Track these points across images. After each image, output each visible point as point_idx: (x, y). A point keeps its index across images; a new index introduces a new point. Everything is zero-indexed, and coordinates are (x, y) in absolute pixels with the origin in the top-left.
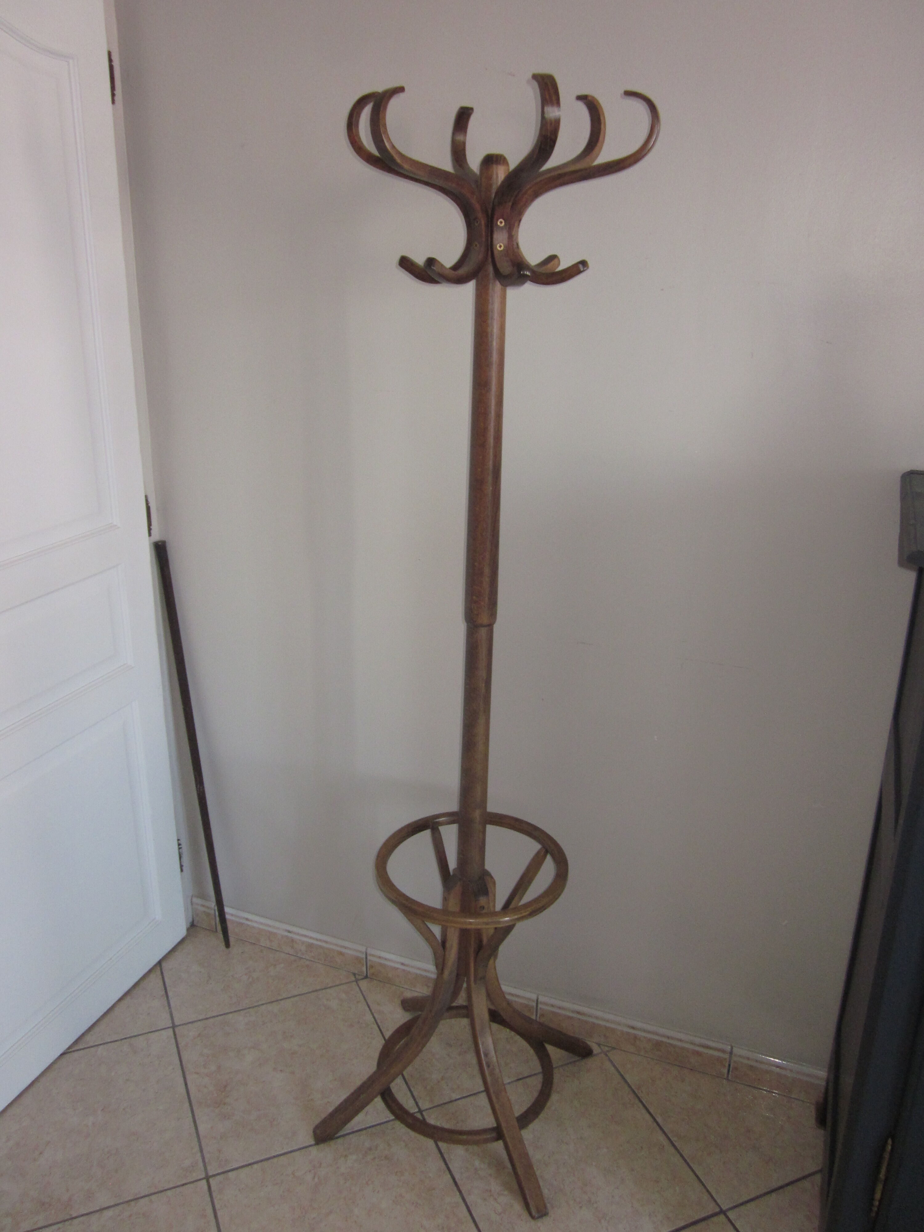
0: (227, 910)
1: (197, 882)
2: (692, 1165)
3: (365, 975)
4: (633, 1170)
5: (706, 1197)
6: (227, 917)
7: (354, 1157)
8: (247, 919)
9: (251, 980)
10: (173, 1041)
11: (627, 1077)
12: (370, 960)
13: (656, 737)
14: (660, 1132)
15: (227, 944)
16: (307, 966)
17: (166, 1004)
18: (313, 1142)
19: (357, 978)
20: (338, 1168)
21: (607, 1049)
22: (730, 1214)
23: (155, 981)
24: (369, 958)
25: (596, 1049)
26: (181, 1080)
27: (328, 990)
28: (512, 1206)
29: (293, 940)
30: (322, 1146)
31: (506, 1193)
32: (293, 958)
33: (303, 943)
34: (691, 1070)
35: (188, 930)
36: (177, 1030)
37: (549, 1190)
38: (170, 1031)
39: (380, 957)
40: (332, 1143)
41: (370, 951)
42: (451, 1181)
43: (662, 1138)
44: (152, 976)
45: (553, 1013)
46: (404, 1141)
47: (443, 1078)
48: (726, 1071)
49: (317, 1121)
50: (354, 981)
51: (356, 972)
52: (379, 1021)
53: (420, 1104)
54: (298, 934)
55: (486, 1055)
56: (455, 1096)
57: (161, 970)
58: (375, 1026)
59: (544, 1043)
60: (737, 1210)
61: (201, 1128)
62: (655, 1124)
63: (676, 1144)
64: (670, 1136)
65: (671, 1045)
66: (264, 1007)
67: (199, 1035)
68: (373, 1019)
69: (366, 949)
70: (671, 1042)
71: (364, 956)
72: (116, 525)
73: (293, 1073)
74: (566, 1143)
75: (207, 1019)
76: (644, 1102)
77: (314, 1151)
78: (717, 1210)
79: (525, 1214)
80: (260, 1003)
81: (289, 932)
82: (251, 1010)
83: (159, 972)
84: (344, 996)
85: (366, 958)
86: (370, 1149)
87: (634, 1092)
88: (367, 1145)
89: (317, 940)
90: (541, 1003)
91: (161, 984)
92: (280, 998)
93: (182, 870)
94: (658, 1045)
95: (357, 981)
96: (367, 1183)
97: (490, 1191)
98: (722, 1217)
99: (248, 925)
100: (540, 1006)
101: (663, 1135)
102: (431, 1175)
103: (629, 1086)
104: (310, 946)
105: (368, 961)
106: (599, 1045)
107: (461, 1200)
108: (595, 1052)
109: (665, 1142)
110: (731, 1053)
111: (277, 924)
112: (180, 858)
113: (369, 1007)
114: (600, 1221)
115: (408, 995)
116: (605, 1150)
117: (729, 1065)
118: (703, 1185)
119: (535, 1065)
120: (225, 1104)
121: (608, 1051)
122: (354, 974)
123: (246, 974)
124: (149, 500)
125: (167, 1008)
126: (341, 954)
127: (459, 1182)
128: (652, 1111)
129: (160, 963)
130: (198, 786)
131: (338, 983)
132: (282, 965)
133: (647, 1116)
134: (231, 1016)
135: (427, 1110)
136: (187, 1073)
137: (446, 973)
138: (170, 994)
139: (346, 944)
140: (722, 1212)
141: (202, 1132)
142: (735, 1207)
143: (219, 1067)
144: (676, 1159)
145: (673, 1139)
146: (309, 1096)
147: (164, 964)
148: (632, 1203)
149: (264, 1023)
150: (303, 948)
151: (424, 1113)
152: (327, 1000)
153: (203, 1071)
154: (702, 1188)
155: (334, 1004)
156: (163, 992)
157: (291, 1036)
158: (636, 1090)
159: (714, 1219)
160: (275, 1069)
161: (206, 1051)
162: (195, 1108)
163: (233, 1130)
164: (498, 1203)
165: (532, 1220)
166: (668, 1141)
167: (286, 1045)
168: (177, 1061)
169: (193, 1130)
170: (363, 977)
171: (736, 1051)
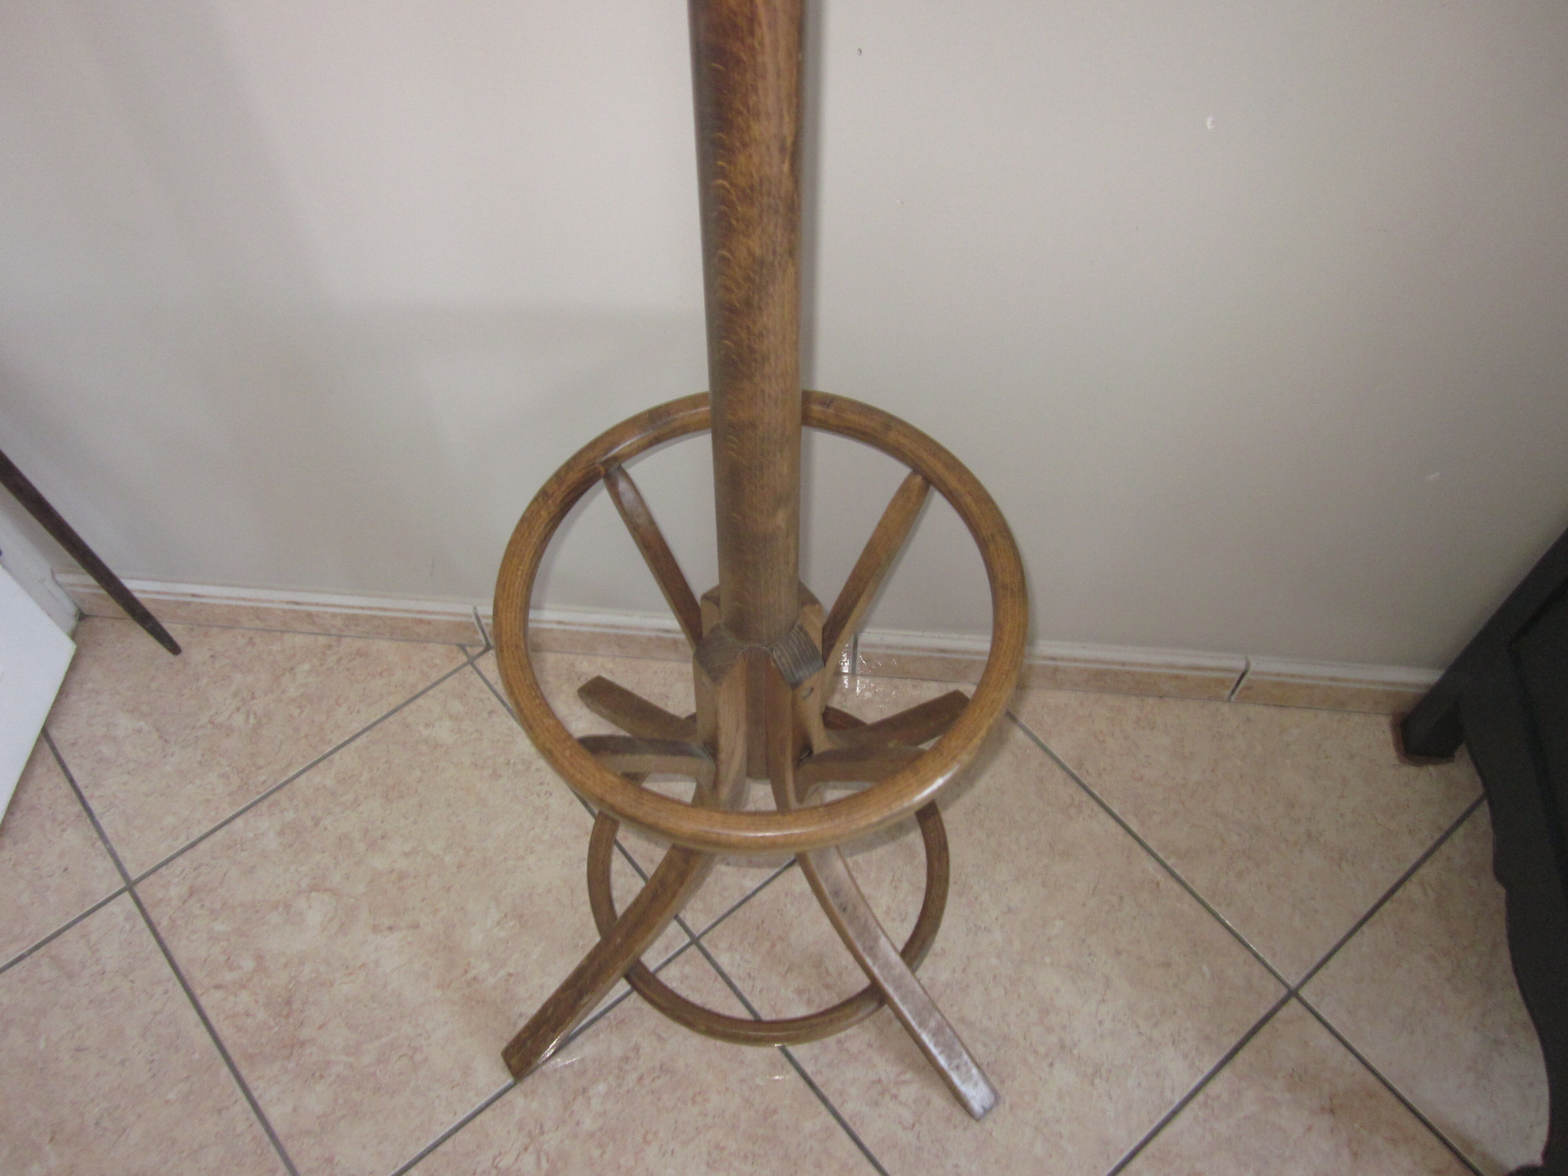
2: (1217, 909)
3: (484, 643)
5: (1258, 969)
7: (602, 1087)
9: (252, 720)
10: (142, 924)
11: (1053, 745)
12: (488, 625)
14: (1144, 853)
15: (174, 649)
16: (359, 653)
17: (94, 832)
18: (510, 1080)
19: (469, 653)
20: (578, 1123)
22: (1303, 993)
23: (50, 782)
24: (484, 621)
26: (192, 1015)
27: (420, 701)
28: (929, 1102)
29: (309, 614)
30: (529, 1081)
31: (908, 1076)
34: (1160, 696)
36: (138, 889)
37: (985, 1045)
38: (127, 900)
42: (802, 1083)
43: (1150, 865)
44: (41, 772)
50: (465, 665)
51: (464, 642)
53: (688, 923)
54: (317, 605)
56: (751, 886)
57: (53, 748)
60: (1315, 978)
61: (274, 1114)
62: (1130, 839)
63: (1178, 871)
64: (1161, 855)
66: (302, 779)
67: (192, 892)
69: (475, 608)
71: (474, 620)
73: (416, 926)
74: (985, 928)
75: (193, 845)
76: (1096, 793)
77: (516, 1097)
78: (1284, 992)
80: (291, 774)
81: (297, 603)
82: (276, 796)
83: (51, 760)
84: (457, 707)
86: (626, 1059)
87: (1074, 777)
88: (617, 1051)
89: (362, 608)
91: (66, 787)
92: (329, 748)
94: (1099, 674)
95: (471, 661)
96: (646, 1142)
97: (879, 1081)
98: (1292, 1007)
101: (1150, 856)
103: (1063, 767)
104: (351, 617)
105: (484, 627)
109: (1160, 876)
110: (1244, 671)
111: (262, 595)
114: (1092, 1083)
116: (1059, 924)
117: (1237, 686)
118: (1246, 946)
120: (302, 1044)
122: (462, 647)
123: (238, 710)
125: (99, 844)
127: (817, 1080)
128: (1116, 811)
129: (45, 732)
131: (435, 677)
133: (1112, 824)
134: (239, 822)
135: (706, 932)
138: (93, 805)
139: (429, 605)
140: (1293, 993)
141: (279, 1128)
142: (1309, 976)
143: (259, 958)
144: (1187, 905)
145: (1170, 862)
146: (466, 972)
147: (54, 733)
148: (1138, 1026)
149: (317, 822)
150: (339, 623)
151: (704, 942)
152: (427, 726)
153: (229, 976)
154: (1246, 954)
155: (443, 732)
156: (79, 807)
157: (383, 837)
158: (1075, 772)
159: (1282, 1014)
160: (376, 929)
161: (219, 927)
162: (244, 1073)
163: (341, 1101)
164: (901, 1103)
165: (973, 1122)
166: (1162, 869)
167: (379, 862)
168: (168, 971)
169: (259, 1127)
170: (481, 649)
171: (1254, 668)
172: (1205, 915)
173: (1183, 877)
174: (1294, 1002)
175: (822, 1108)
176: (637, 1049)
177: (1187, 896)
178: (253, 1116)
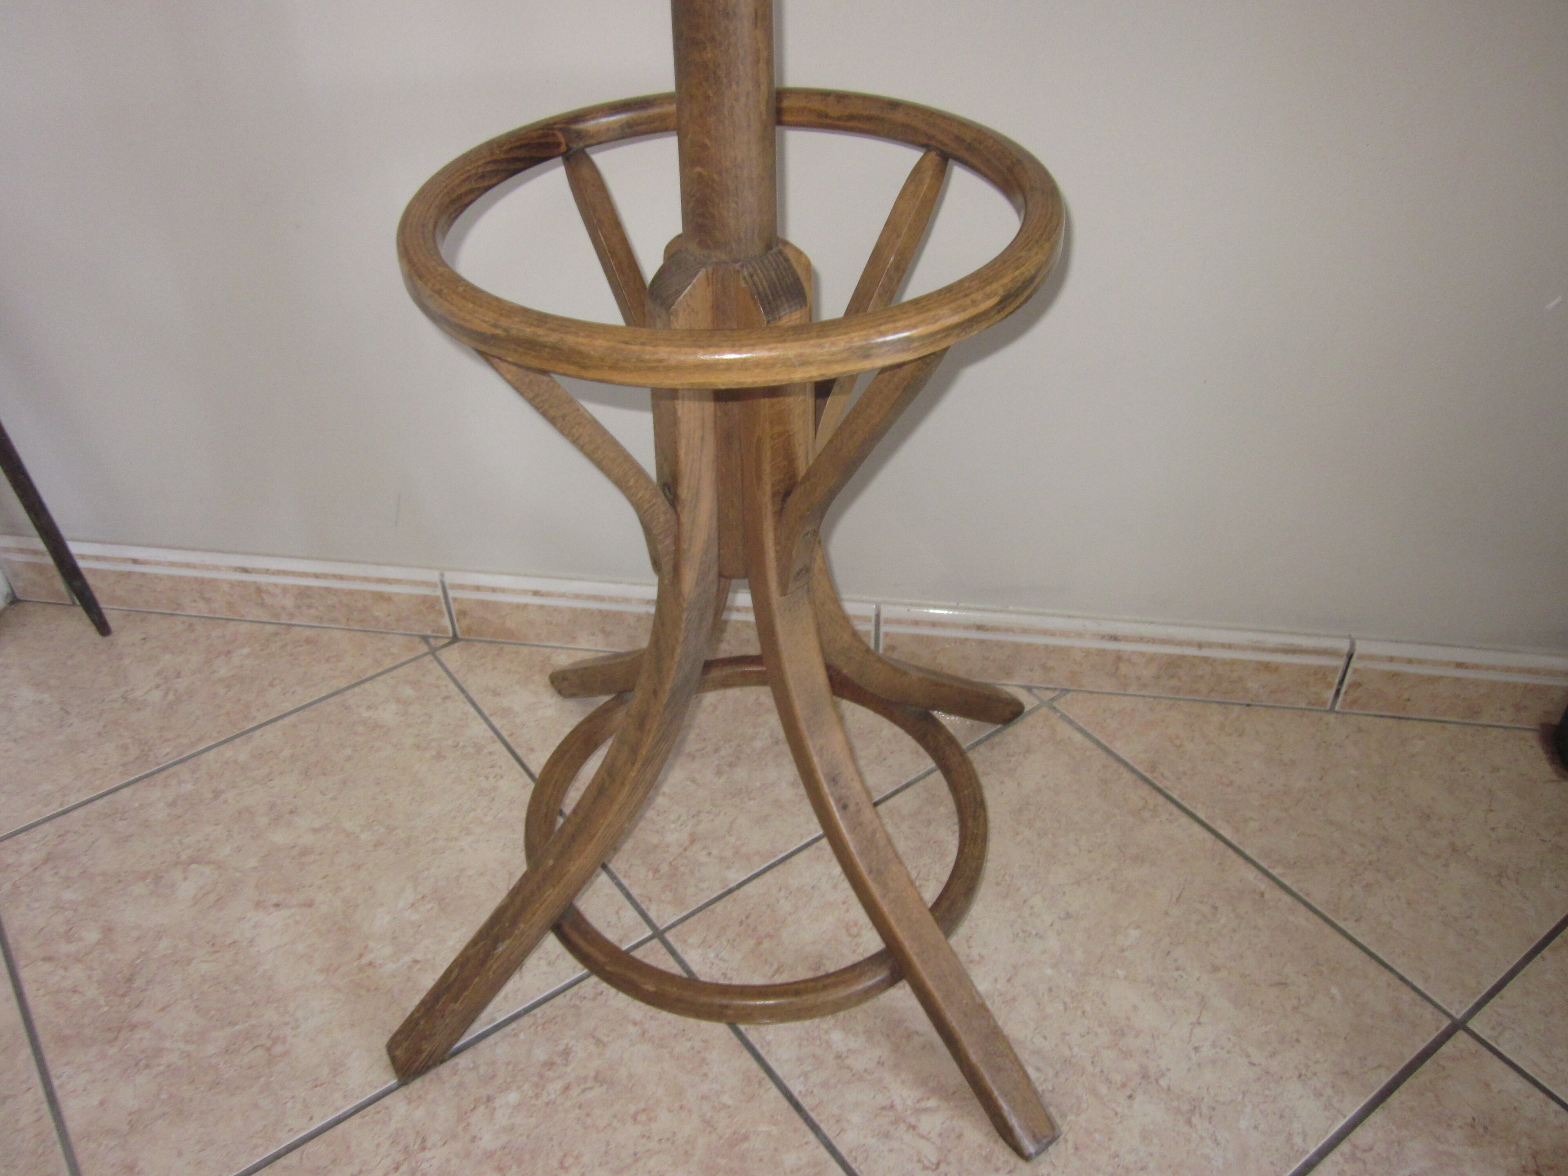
0: (74, 548)
2: (1342, 925)
3: (451, 635)
4: (1216, 969)
5: (1407, 995)
6: (82, 564)
7: (513, 1097)
8: (135, 561)
9: (171, 697)
11: (1120, 747)
12: (455, 599)
14: (1240, 861)
15: (103, 628)
16: (308, 641)
18: (393, 1082)
19: (433, 644)
20: (474, 1139)
21: (1051, 695)
22: (1473, 1025)
24: (451, 594)
25: (1028, 700)
27: (367, 686)
28: (960, 1136)
29: (259, 589)
30: (417, 1084)
31: (932, 1103)
32: (269, 628)
33: (285, 589)
34: (1248, 705)
39: (478, 588)
40: (444, 1070)
41: (451, 578)
42: (785, 1103)
43: (1251, 875)
45: (917, 638)
46: (635, 1024)
47: (693, 840)
48: (1331, 693)
49: (396, 1023)
50: (425, 654)
51: (429, 632)
52: (505, 734)
53: (652, 915)
54: (267, 571)
56: (735, 876)
58: (499, 747)
59: (931, 712)
60: (1486, 1009)
62: (1221, 845)
63: (1286, 881)
64: (1264, 864)
66: (211, 754)
67: (48, 859)
68: (490, 733)
69: (442, 575)
70: (1205, 653)
71: (439, 593)
73: (309, 905)
74: (1037, 934)
75: (64, 813)
76: (1175, 796)
77: (398, 1102)
78: (1446, 1023)
79: (1002, 1153)
80: (201, 747)
81: (245, 570)
82: (178, 768)
84: (408, 692)
85: (445, 594)
86: (550, 1064)
87: (1146, 780)
88: (540, 1054)
89: (317, 576)
90: (888, 621)
92: (250, 725)
94: (1172, 665)
95: (433, 652)
97: (892, 1107)
98: (1460, 1041)
99: (143, 575)
100: (884, 629)
101: (1249, 865)
102: (726, 1099)
103: (1133, 770)
104: (304, 593)
105: (451, 601)
106: (1029, 689)
107: (825, 1154)
108: (1027, 708)
109: (1263, 884)
110: (1349, 654)
111: (209, 559)
113: (474, 704)
114: (1189, 1122)
115: (563, 660)
116: (1134, 933)
117: (1341, 682)
118: (1386, 966)
120: (133, 1027)
121: (1053, 699)
122: (425, 639)
123: (158, 687)
126: (380, 597)
127: (805, 1102)
128: (1201, 815)
131: (388, 663)
132: (246, 650)
133: (1196, 828)
134: (126, 792)
135: (673, 926)
136: (21, 963)
139: (392, 572)
140: (1458, 1025)
141: (73, 1125)
142: (1479, 1006)
143: (108, 930)
144: (1302, 918)
145: (1275, 872)
146: (361, 956)
148: (1248, 1056)
149: (217, 794)
150: (289, 602)
151: (669, 936)
152: (369, 708)
153: (65, 948)
154: (1387, 976)
155: (388, 714)
157: (291, 812)
158: (1148, 775)
159: (1447, 1048)
160: (258, 905)
161: (68, 895)
162: (49, 1056)
163: (164, 1096)
164: (922, 1137)
165: (1021, 1163)
166: (1266, 879)
167: (280, 837)
169: (49, 1121)
170: (447, 641)
171: (1361, 648)
172: (1328, 929)
173: (1294, 888)
174: (1461, 1035)
175: (811, 1137)
176: (566, 1053)
177: (1302, 908)
178: (45, 1107)
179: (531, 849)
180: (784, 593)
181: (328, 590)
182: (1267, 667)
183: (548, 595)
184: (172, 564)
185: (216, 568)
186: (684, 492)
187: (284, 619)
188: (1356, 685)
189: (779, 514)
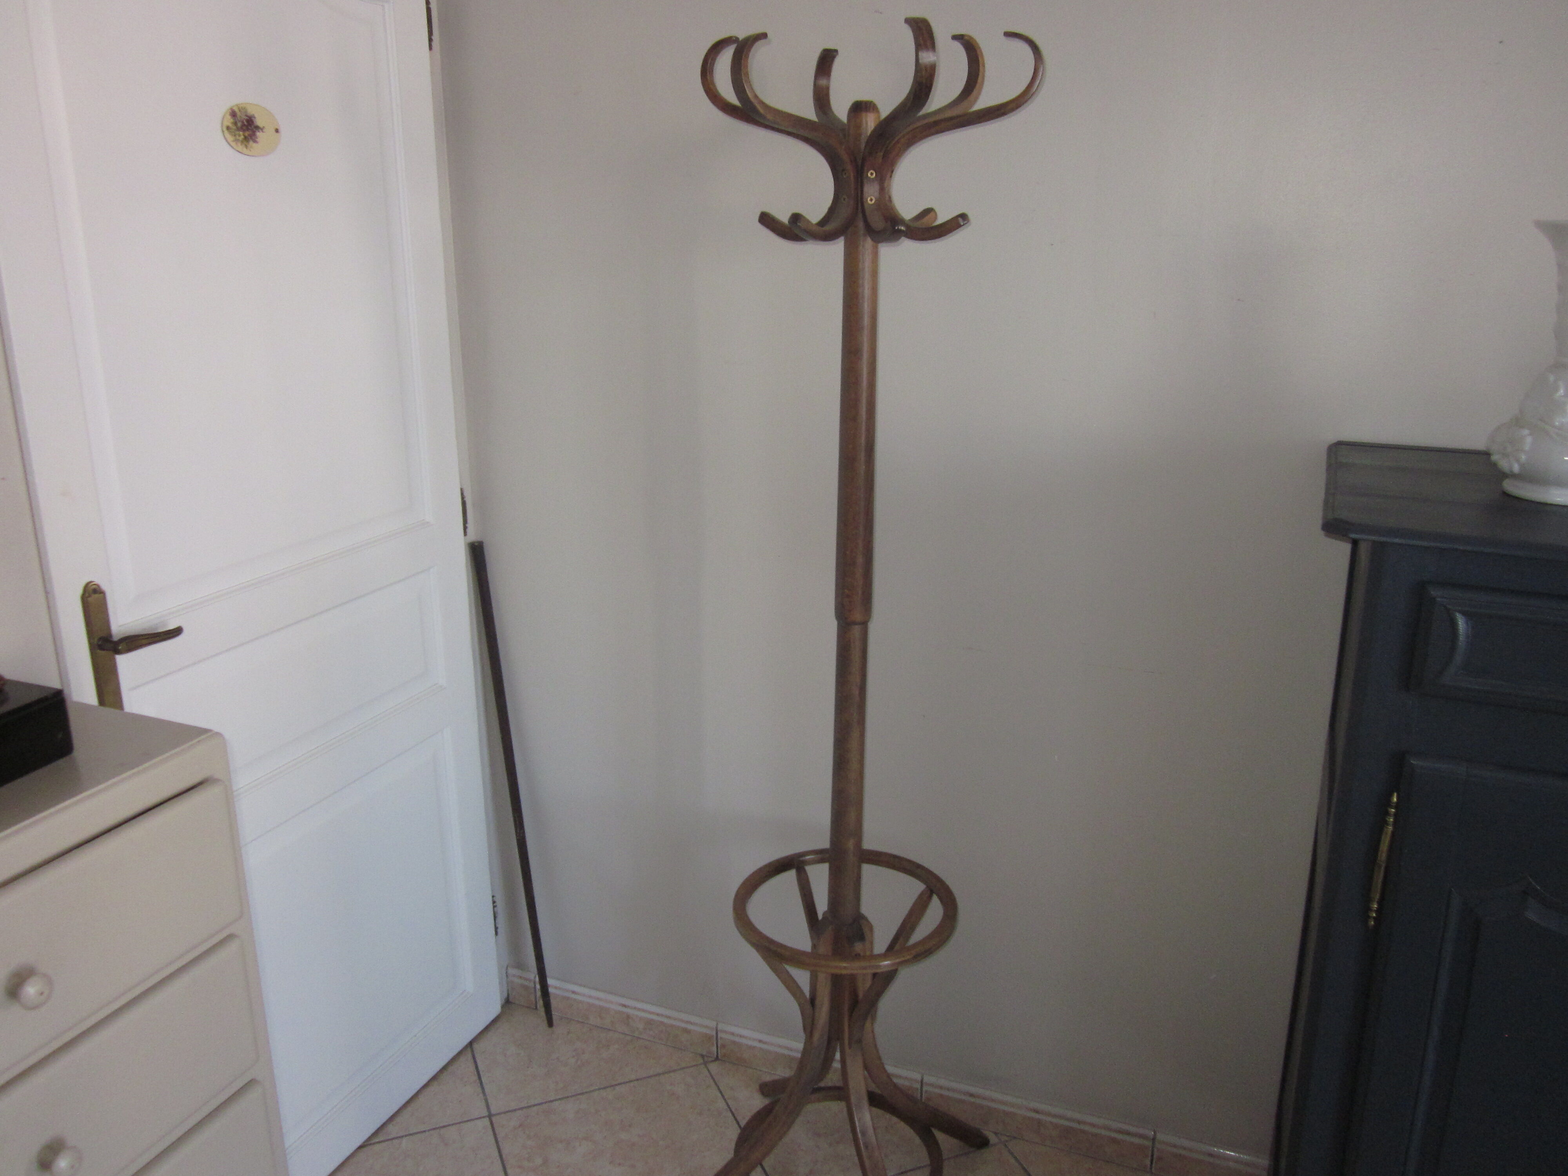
0: (550, 981)
1: (515, 948)
3: (715, 1056)
6: (551, 990)
8: (573, 992)
9: (579, 1062)
10: (490, 1132)
11: (1031, 1170)
12: (721, 1038)
13: (1056, 757)
15: (550, 1023)
16: (646, 1047)
17: (479, 1090)
19: (706, 1059)
21: (1006, 1138)
23: (465, 1066)
24: (720, 1035)
25: (993, 1139)
26: (501, 1174)
27: (672, 1074)
29: (628, 1017)
32: (629, 1038)
33: (641, 1019)
34: (1106, 1161)
35: (503, 1007)
36: (494, 1119)
38: (486, 1121)
39: (733, 1034)
41: (721, 1026)
44: (462, 1059)
45: (941, 1096)
47: (811, 1172)
48: (1148, 1162)
50: (701, 1064)
51: (705, 1053)
52: (732, 1107)
54: (635, 1008)
55: (864, 1134)
57: (473, 1051)
58: (729, 1114)
59: (931, 1128)
65: (1083, 1132)
66: (596, 1093)
67: (521, 1125)
68: (726, 1107)
69: (717, 1024)
70: (1082, 1127)
71: (714, 1033)
72: (428, 523)
73: (633, 1166)
75: (529, 1107)
80: (592, 1089)
81: (624, 1006)
82: (581, 1096)
83: (470, 1055)
84: (691, 1080)
85: (717, 1033)
89: (658, 1015)
90: (927, 1084)
91: (472, 1068)
92: (614, 1083)
93: (496, 933)
94: (1066, 1132)
95: (705, 1063)
99: (575, 1000)
100: (925, 1089)
104: (649, 1023)
105: (719, 1039)
106: (996, 1134)
108: (992, 1142)
110: (1154, 1139)
111: (609, 997)
112: (495, 918)
113: (721, 1092)
115: (768, 1078)
117: (1152, 1156)
119: (922, 1156)
121: (1007, 1141)
122: (702, 1056)
123: (573, 1057)
124: (465, 494)
125: (481, 1095)
126: (686, 1031)
129: (471, 1044)
130: (518, 829)
131: (683, 1065)
132: (616, 1046)
134: (557, 1103)
136: (508, 1167)
137: (816, 1036)
138: (484, 1079)
139: (693, 1019)
143: (545, 1162)
147: (475, 1046)
149: (597, 1111)
150: (641, 1026)
152: (671, 1084)
153: (526, 1164)
155: (679, 1089)
156: (476, 1078)
157: (630, 1126)
160: (611, 1163)
161: (530, 1143)
167: (624, 1136)
168: (497, 1154)
170: (713, 1059)
171: (1160, 1136)
179: (737, 1150)
180: (850, 1048)
181: (662, 1023)
182: (1114, 1141)
183: (765, 1043)
184: (590, 997)
185: (612, 1002)
186: (817, 1002)
187: (636, 1034)
188: (1160, 1159)
189: (851, 1016)
